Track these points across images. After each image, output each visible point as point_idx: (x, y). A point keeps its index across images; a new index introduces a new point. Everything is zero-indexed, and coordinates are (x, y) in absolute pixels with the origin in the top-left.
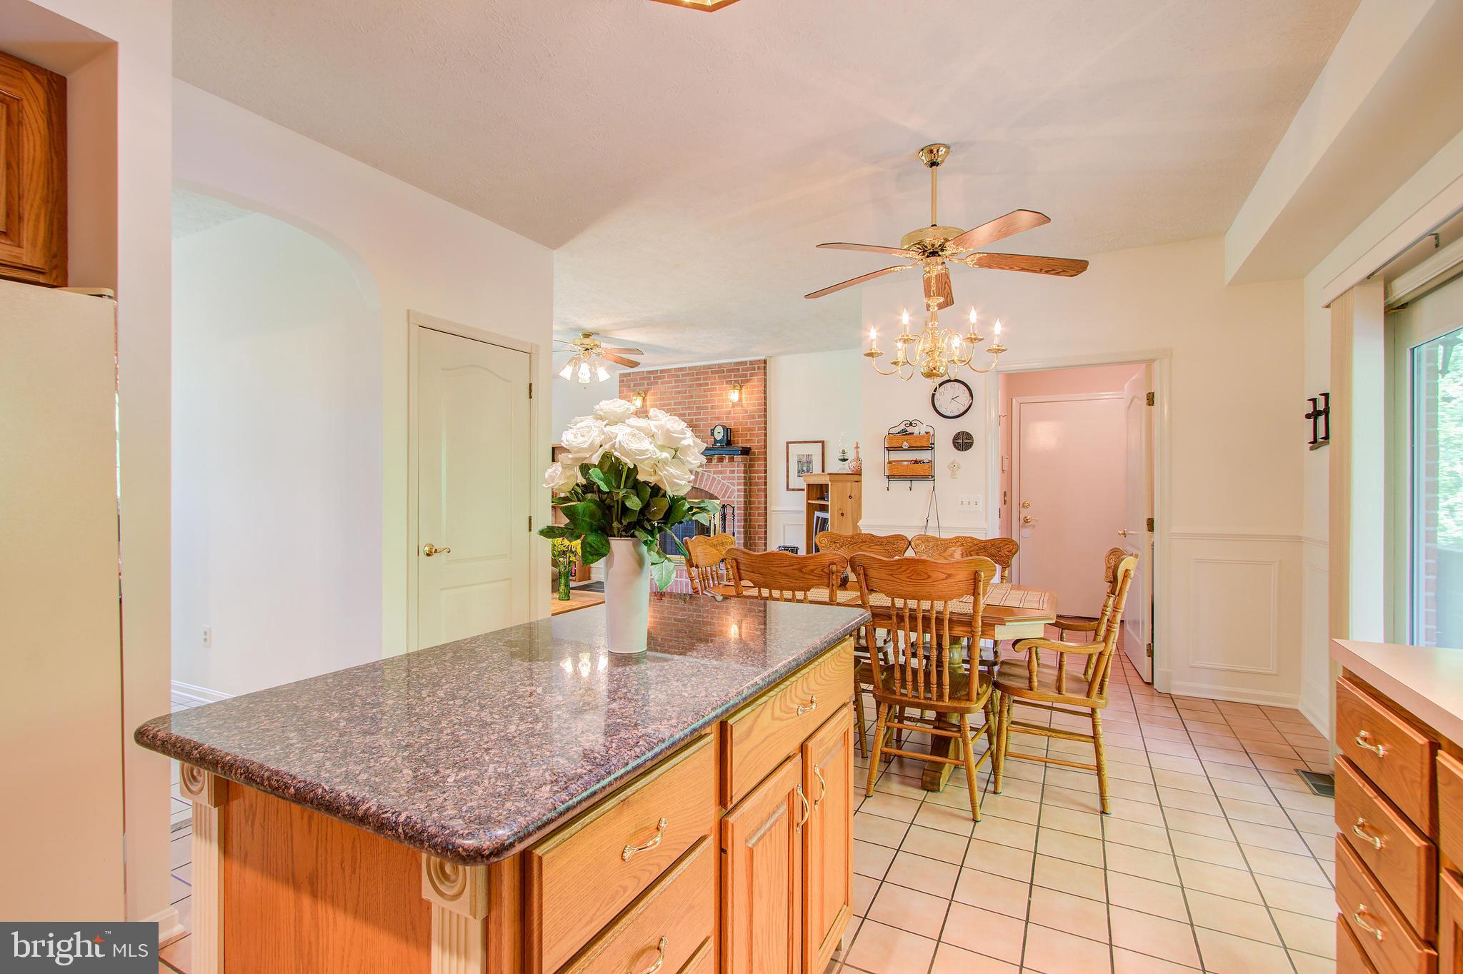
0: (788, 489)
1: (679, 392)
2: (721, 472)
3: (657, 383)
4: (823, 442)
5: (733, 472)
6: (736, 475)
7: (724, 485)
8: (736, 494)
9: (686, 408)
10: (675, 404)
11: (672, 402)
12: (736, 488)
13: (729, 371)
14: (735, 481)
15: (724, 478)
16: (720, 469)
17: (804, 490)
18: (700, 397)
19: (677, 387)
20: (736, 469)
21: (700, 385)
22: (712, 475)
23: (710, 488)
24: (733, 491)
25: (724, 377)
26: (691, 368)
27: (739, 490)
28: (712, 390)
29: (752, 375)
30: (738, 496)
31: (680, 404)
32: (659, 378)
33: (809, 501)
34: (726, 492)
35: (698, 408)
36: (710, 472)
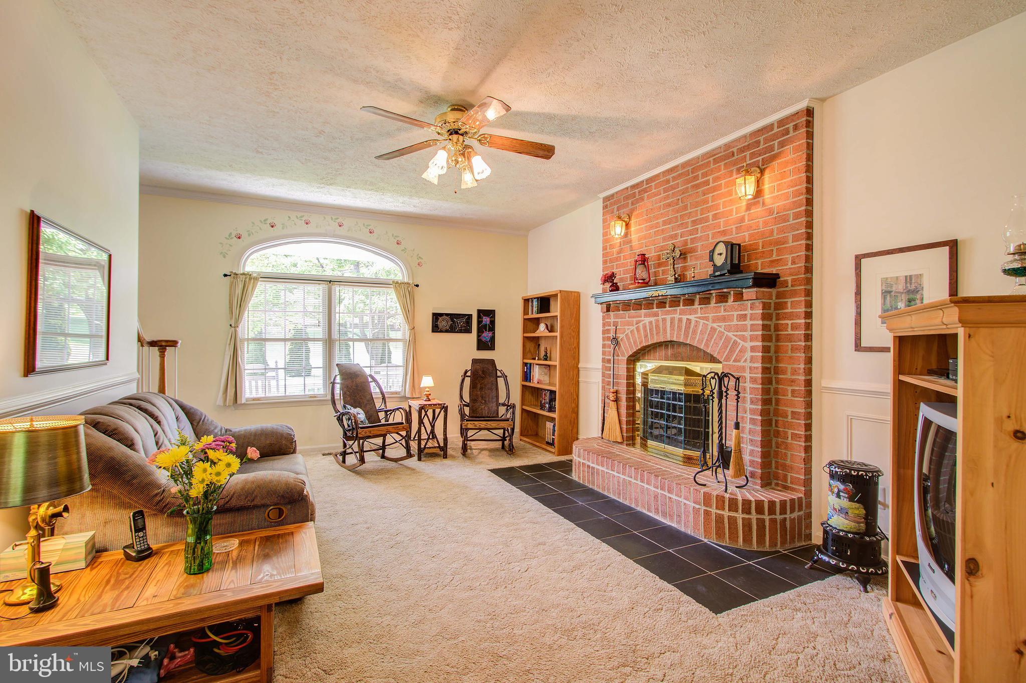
0: (858, 347)
1: (669, 205)
2: (724, 319)
3: (642, 199)
4: (953, 246)
5: (743, 317)
6: (748, 323)
7: (728, 339)
8: (748, 354)
9: (679, 226)
10: (665, 223)
11: (660, 221)
12: (749, 345)
13: (742, 150)
14: (747, 334)
15: (728, 329)
16: (723, 313)
17: (886, 350)
18: (697, 204)
19: (667, 197)
20: (749, 312)
21: (697, 186)
22: (710, 324)
23: (707, 345)
24: (743, 350)
25: (734, 163)
26: (684, 165)
27: (753, 349)
28: (715, 189)
29: (782, 145)
30: (752, 359)
31: (669, 222)
32: (645, 191)
33: (902, 378)
34: (732, 351)
35: (695, 223)
36: (707, 319)
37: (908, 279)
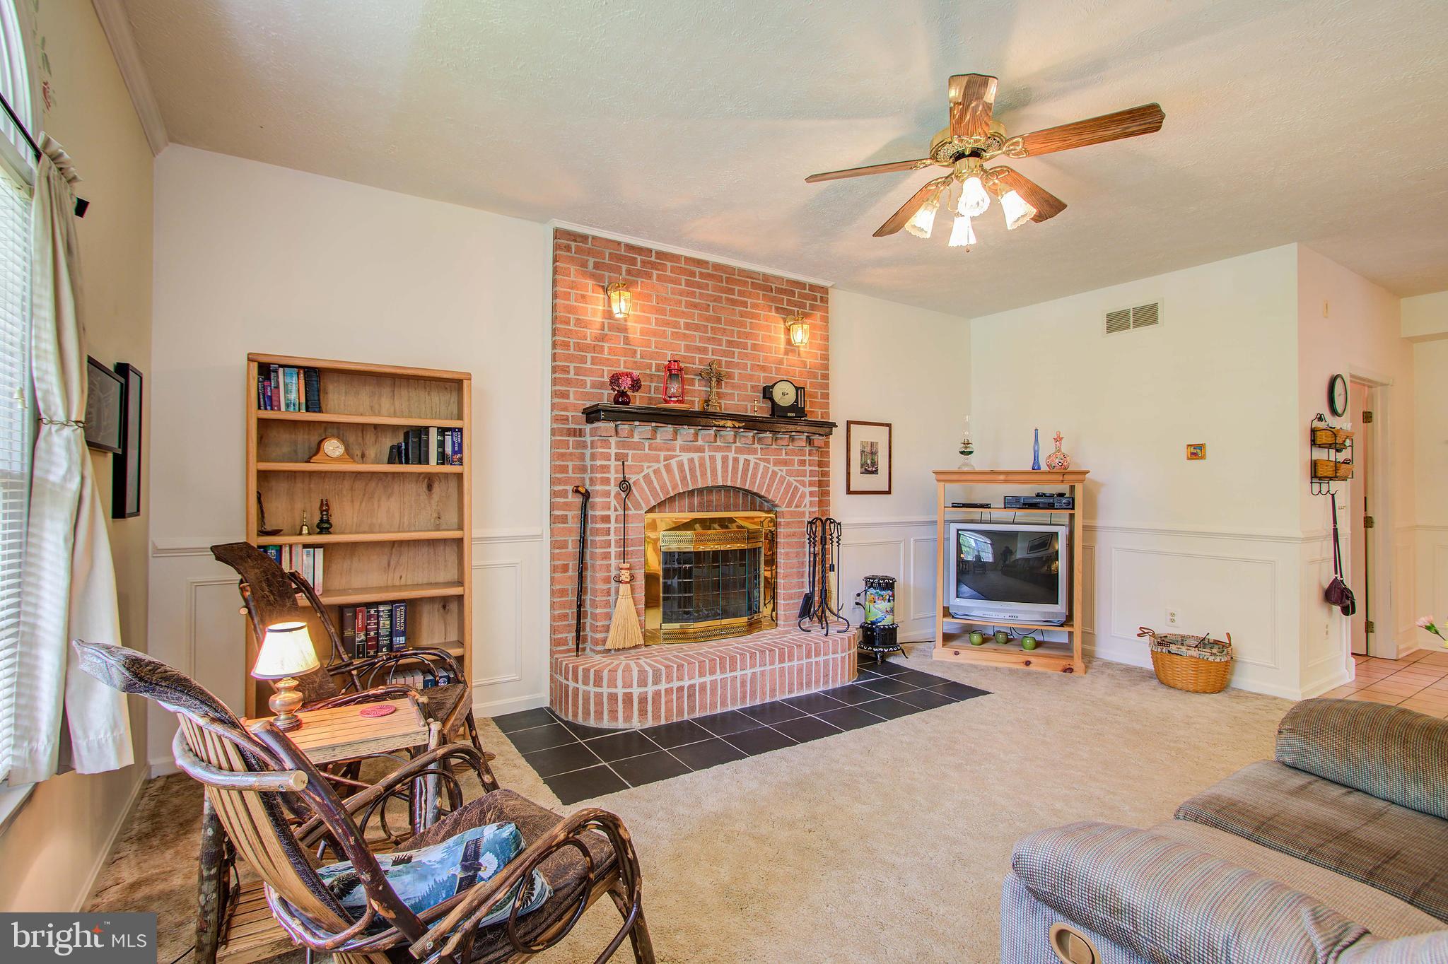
0: (849, 492)
1: (695, 306)
2: (785, 463)
3: (649, 276)
4: (890, 427)
5: (802, 463)
6: (808, 468)
7: (789, 485)
8: (808, 499)
9: (709, 338)
10: (687, 326)
11: (682, 321)
12: (808, 490)
13: (780, 291)
14: (807, 479)
15: (790, 473)
16: (784, 456)
18: (733, 323)
19: (692, 294)
20: (807, 458)
21: (733, 302)
22: (772, 468)
23: (768, 491)
24: (803, 496)
25: (773, 300)
26: (717, 267)
27: (811, 494)
28: (753, 316)
30: (811, 504)
31: (697, 328)
32: (654, 266)
34: (793, 496)
35: (730, 343)
36: (767, 461)
37: (872, 444)
